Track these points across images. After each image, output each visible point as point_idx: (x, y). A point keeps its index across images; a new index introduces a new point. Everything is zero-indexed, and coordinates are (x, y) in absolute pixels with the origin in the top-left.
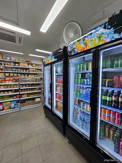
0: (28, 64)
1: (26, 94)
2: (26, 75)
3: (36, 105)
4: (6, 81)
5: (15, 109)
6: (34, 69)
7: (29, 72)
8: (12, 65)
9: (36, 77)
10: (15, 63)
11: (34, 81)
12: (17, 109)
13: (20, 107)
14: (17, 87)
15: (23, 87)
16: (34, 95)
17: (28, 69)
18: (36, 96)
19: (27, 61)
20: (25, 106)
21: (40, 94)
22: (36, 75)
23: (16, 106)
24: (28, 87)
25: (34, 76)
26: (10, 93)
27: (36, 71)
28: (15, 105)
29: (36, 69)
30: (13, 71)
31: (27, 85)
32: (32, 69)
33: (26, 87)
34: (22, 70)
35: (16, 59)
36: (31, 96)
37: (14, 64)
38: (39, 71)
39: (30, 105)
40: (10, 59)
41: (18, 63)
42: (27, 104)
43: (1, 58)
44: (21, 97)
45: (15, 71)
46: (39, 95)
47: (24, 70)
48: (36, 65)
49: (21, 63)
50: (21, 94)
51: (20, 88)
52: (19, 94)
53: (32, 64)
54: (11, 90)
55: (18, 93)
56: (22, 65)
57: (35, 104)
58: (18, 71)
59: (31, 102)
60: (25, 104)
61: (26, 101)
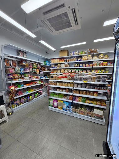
0: (93, 56)
1: (81, 98)
2: (89, 71)
3: (94, 118)
4: (62, 78)
5: (67, 112)
6: (101, 61)
7: (93, 66)
8: (75, 61)
9: (103, 73)
10: (78, 57)
11: (94, 80)
12: (69, 113)
13: (72, 111)
14: (70, 86)
15: (78, 87)
16: (92, 102)
17: (92, 62)
18: (95, 104)
19: (91, 52)
20: (77, 113)
21: (103, 104)
22: (102, 71)
23: (68, 109)
24: (84, 88)
25: (99, 71)
26: (64, 92)
27: (104, 64)
28: (67, 107)
29: (104, 61)
30: (75, 67)
31: (83, 85)
32: (98, 62)
33: (82, 87)
34: (84, 65)
35: (79, 53)
36: (88, 103)
37: (76, 59)
38: (109, 64)
39: (85, 114)
40: (74, 54)
41: (81, 57)
42: (80, 111)
43: (67, 55)
44: (75, 100)
45: (77, 66)
46: (101, 105)
47: (87, 65)
48: (105, 54)
49: (83, 56)
50: (75, 96)
51: (74, 88)
52: (73, 95)
53: (98, 55)
54: (65, 89)
55: (71, 94)
56: (85, 59)
57: (92, 117)
58: (80, 66)
59: (86, 111)
60: (78, 110)
61: (80, 108)
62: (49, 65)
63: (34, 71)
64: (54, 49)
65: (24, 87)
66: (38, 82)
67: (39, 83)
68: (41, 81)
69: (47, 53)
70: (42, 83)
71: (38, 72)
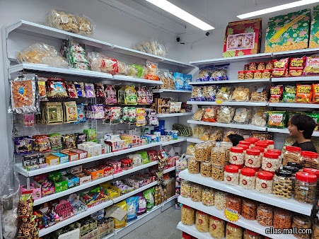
62: (184, 88)
63: (125, 118)
64: (206, 27)
65: (83, 186)
66: (137, 158)
67: (140, 164)
68: (151, 152)
69: (178, 40)
70: (153, 160)
71: (141, 121)
